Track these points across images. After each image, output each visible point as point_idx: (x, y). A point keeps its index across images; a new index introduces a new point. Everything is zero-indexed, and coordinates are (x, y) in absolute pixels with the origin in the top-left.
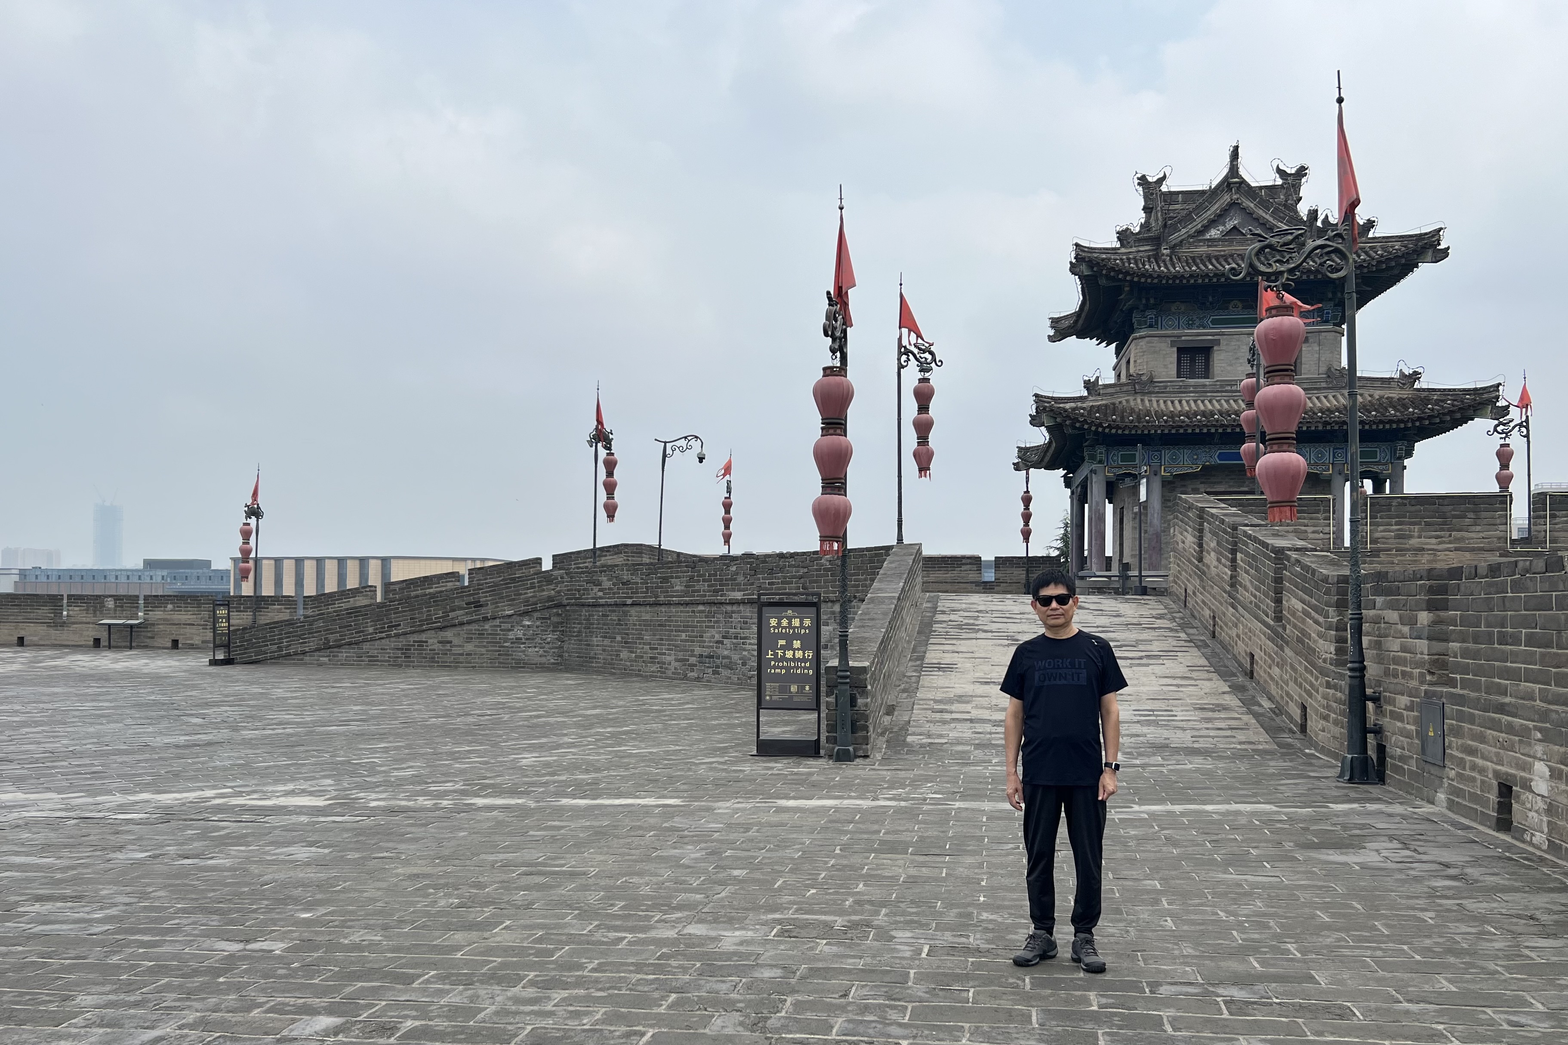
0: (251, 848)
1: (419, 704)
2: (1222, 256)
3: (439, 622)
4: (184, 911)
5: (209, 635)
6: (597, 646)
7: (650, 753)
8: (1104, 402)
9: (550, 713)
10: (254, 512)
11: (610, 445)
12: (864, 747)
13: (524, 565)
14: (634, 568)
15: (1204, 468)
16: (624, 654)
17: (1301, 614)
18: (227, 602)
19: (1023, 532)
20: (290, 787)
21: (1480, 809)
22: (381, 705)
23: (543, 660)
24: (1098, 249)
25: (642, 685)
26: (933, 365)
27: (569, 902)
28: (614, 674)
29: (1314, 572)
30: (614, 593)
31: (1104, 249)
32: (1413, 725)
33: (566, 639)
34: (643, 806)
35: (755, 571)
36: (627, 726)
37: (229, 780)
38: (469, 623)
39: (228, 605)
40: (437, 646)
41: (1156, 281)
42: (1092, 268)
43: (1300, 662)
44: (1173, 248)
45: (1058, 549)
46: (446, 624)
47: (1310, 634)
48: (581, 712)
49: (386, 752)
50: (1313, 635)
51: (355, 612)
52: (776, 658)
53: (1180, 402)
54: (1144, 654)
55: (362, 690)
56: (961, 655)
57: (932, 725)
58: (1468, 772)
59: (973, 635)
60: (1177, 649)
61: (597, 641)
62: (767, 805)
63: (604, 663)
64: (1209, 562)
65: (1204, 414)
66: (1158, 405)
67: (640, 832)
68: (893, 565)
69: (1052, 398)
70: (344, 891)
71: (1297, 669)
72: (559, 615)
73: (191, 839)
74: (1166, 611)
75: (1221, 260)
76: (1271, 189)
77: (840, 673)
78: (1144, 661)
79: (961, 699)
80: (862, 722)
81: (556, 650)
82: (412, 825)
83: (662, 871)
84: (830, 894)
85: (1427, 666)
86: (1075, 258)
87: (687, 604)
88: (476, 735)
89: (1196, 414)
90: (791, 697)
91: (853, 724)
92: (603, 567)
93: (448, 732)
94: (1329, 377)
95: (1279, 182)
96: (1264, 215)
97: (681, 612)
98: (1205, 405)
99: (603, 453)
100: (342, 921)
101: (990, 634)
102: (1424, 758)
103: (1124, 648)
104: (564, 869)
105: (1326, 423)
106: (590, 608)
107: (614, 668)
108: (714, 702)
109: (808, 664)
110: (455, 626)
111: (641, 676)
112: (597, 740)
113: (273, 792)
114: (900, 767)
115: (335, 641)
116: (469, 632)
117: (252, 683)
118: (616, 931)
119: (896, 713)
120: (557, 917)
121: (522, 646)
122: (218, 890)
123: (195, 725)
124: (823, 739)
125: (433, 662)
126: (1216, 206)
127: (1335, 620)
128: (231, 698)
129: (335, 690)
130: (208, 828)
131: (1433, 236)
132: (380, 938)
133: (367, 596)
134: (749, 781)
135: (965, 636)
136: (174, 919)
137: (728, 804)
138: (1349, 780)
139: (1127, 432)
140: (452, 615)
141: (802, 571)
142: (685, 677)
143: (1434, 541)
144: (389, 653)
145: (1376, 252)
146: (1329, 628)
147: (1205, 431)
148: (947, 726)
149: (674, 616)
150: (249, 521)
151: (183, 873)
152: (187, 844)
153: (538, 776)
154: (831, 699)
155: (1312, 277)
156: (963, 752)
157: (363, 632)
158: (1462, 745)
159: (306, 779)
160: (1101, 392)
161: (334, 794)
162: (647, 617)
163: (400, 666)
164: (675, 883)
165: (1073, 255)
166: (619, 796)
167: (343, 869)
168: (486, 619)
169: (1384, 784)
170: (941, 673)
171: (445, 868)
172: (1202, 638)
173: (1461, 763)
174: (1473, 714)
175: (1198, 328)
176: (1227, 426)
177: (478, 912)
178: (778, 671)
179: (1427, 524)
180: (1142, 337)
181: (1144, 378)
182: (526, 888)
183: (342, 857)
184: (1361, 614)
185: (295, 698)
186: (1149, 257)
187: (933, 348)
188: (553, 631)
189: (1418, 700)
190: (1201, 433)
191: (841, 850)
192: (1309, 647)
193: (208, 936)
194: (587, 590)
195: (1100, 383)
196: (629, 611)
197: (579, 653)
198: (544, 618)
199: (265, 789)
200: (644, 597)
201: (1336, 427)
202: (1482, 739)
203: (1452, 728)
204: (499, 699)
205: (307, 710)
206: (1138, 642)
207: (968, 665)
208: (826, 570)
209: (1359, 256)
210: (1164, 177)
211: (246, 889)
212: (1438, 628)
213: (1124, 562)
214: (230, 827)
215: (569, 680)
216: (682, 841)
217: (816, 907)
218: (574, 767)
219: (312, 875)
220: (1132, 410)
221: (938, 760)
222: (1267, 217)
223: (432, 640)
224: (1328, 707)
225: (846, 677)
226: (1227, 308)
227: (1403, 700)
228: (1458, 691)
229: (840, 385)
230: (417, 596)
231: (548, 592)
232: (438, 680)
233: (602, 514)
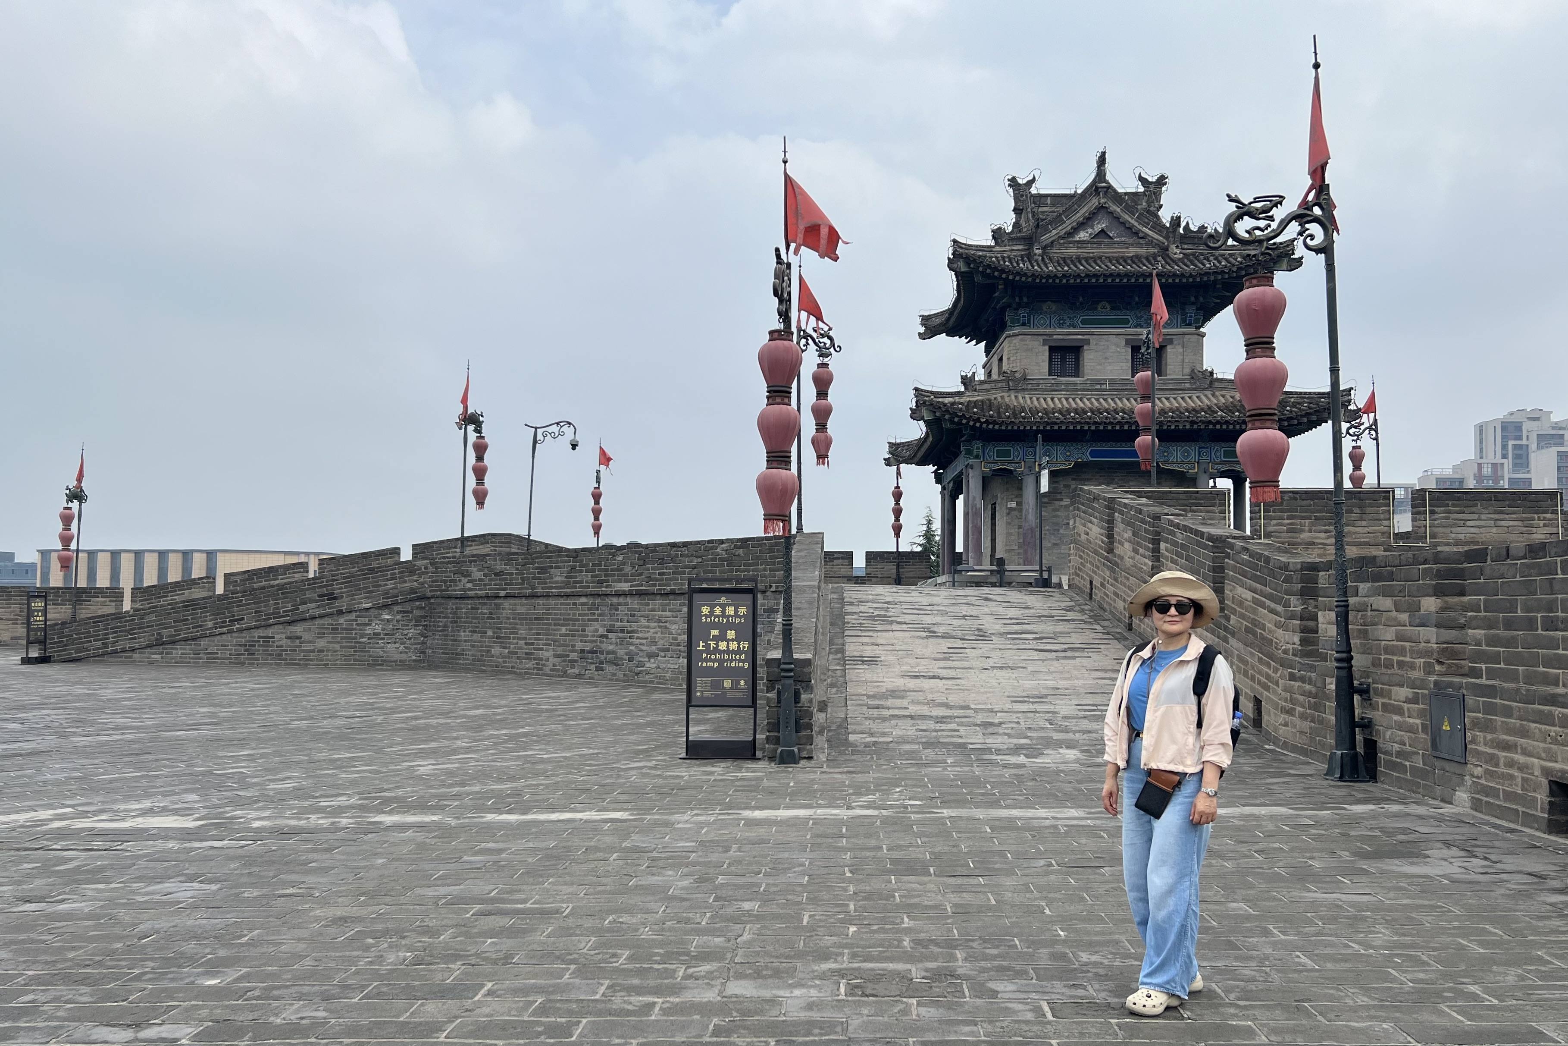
0: (113, 885)
1: (275, 705)
2: (1092, 258)
3: (288, 616)
4: (37, 980)
5: (21, 631)
6: (465, 641)
7: (565, 758)
8: (980, 398)
9: (428, 714)
10: (77, 495)
11: (481, 427)
12: (808, 747)
13: (380, 555)
14: (508, 558)
15: (1077, 464)
16: (496, 650)
17: (1251, 604)
18: (44, 594)
19: (894, 527)
20: (147, 804)
21: (1521, 809)
22: (231, 706)
23: (404, 656)
24: (974, 246)
25: (520, 683)
26: (832, 350)
27: (557, 953)
28: (484, 671)
29: (1267, 560)
30: (485, 585)
31: (980, 246)
32: (1419, 717)
33: (430, 634)
34: (586, 821)
35: (644, 561)
36: (522, 728)
37: (66, 797)
38: (321, 617)
39: (45, 597)
40: (285, 642)
41: (1030, 279)
42: (969, 264)
43: (1252, 654)
44: (1044, 248)
45: (921, 545)
46: (296, 617)
47: (1264, 625)
48: (462, 713)
49: (253, 760)
50: (1268, 625)
51: (192, 604)
52: (708, 650)
53: (1052, 399)
54: (1066, 646)
55: (206, 690)
56: (881, 648)
57: (871, 722)
58: (1502, 769)
59: (889, 627)
60: (1097, 641)
61: (465, 636)
62: (731, 817)
63: (473, 660)
64: (1122, 554)
65: (1076, 411)
66: (1032, 402)
67: (600, 855)
68: (803, 554)
69: (931, 392)
70: (252, 943)
71: (1247, 661)
72: (422, 608)
73: (30, 876)
74: (1073, 603)
75: (1091, 261)
76: (1135, 194)
77: (783, 666)
78: (1069, 654)
79: (894, 693)
80: (806, 720)
81: (419, 646)
82: (313, 850)
83: (653, 906)
84: (875, 932)
85: (1435, 655)
86: (953, 254)
87: (568, 596)
88: (353, 739)
89: (1069, 411)
90: (724, 693)
91: (797, 722)
92: (473, 556)
93: (318, 737)
94: (1192, 378)
95: (1141, 189)
96: (1130, 219)
97: (561, 604)
98: (1076, 403)
99: (472, 436)
100: (265, 988)
101: (904, 626)
102: (1437, 754)
103: (1044, 641)
104: (528, 905)
105: (1193, 423)
106: (457, 601)
107: (484, 665)
108: (606, 700)
109: (743, 657)
110: (305, 620)
111: (515, 673)
112: (496, 744)
113: (125, 810)
114: (852, 770)
115: (170, 636)
116: (322, 627)
117: (74, 684)
118: (639, 994)
119: (829, 710)
120: (551, 974)
121: (380, 642)
122: (81, 948)
123: (13, 731)
124: (761, 737)
125: (280, 659)
126: (1085, 209)
127: (1299, 609)
128: (53, 700)
129: (173, 691)
130: (50, 859)
131: (1288, 246)
132: (324, 1014)
133: (204, 587)
134: (695, 788)
135: (880, 628)
136: (27, 993)
137: (686, 817)
138: (1340, 778)
139: (1003, 428)
140: (302, 608)
141: (696, 561)
142: (565, 674)
143: (1323, 535)
144: (231, 650)
145: (1236, 259)
146: (1292, 617)
147: (1079, 428)
148: (887, 724)
149: (554, 609)
150: (70, 505)
151: (24, 925)
152: (24, 882)
153: (444, 786)
154: (773, 695)
155: (1177, 281)
156: (913, 752)
157: (200, 626)
158: (1492, 741)
159: (164, 795)
160: (978, 387)
161: (204, 812)
162: (522, 610)
163: (243, 664)
164: (678, 922)
165: (951, 251)
166: (552, 809)
167: (243, 912)
168: (340, 613)
169: (1377, 782)
170: (866, 666)
171: (377, 908)
172: (1118, 630)
173: (1492, 759)
174: (1510, 707)
175: (1069, 327)
176: (1100, 424)
177: (443, 970)
178: (710, 664)
179: (1317, 519)
180: (1015, 335)
181: (1018, 375)
182: (492, 933)
183: (237, 895)
184: (1347, 601)
185: (130, 699)
186: (1022, 257)
187: (831, 333)
188: (415, 626)
189: (1426, 692)
190: (1075, 431)
191: (851, 872)
192: (1263, 638)
193: (79, 1020)
194: (455, 581)
195: (977, 379)
196: (502, 604)
197: (445, 649)
198: (404, 612)
199: (116, 807)
200: (519, 589)
201: (1203, 427)
202: (1524, 733)
203: (1476, 724)
204: (365, 699)
205: (146, 713)
206: (1055, 636)
207: (892, 658)
208: (722, 559)
209: (1220, 262)
210: (1033, 180)
211: (119, 945)
212: (1446, 614)
213: (998, 556)
214: (77, 858)
215: (437, 679)
216: (656, 867)
217: (875, 951)
218: (482, 775)
219: (204, 922)
220: (1008, 406)
221: (890, 761)
222: (1133, 222)
223: (280, 635)
224: (1292, 701)
225: (791, 670)
226: (1096, 309)
227: (1403, 693)
228: (1483, 681)
229: (788, 350)
230: (263, 588)
231: (411, 583)
232: (289, 679)
233: (471, 500)
